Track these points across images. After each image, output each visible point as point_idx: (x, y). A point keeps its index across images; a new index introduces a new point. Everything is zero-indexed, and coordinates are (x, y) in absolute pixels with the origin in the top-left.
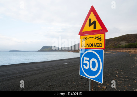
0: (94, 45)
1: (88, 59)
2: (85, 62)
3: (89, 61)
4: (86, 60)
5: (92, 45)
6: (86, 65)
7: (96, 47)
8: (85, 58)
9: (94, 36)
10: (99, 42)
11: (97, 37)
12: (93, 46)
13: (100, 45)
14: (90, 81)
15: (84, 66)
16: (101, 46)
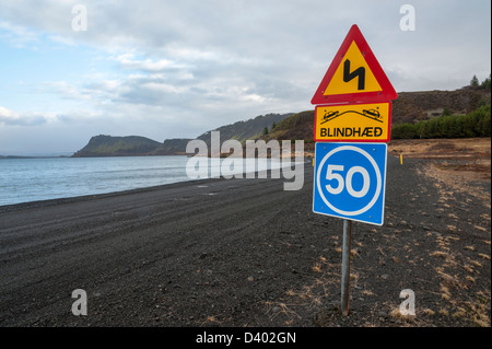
0: (359, 132)
1: (341, 168)
2: (330, 176)
3: (344, 174)
4: (334, 172)
5: (353, 132)
6: (335, 184)
7: (365, 137)
8: (331, 168)
9: (360, 108)
10: (373, 123)
11: (368, 112)
12: (357, 134)
13: (375, 132)
14: (345, 225)
15: (328, 187)
16: (378, 133)
